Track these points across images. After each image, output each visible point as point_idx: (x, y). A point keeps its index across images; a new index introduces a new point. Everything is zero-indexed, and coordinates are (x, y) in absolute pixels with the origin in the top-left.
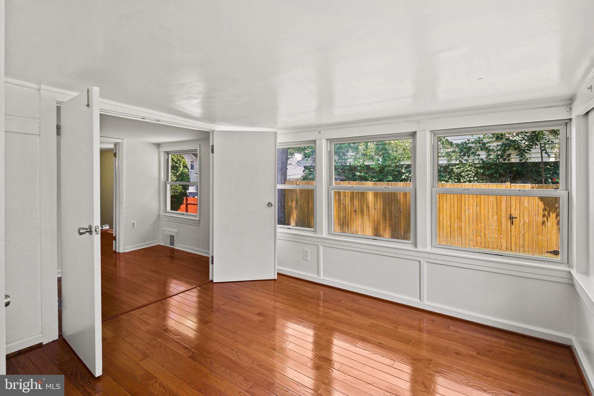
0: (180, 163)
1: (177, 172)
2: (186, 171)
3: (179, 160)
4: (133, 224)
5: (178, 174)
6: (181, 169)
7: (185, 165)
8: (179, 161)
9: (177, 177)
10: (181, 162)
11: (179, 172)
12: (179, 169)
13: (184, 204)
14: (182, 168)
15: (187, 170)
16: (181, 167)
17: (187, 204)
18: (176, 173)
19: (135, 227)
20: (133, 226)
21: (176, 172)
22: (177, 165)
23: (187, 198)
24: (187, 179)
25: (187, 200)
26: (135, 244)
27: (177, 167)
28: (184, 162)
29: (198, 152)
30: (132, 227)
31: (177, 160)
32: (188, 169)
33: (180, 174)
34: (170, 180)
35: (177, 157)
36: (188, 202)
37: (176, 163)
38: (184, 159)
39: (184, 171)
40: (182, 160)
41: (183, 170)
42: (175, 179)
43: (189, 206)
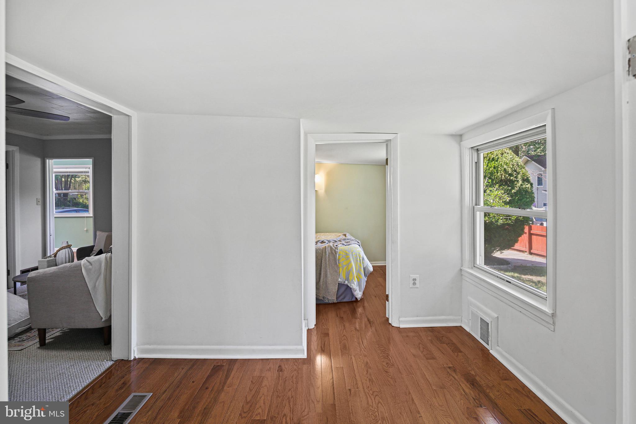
0: (518, 175)
1: (513, 188)
2: (527, 186)
3: (515, 171)
4: (414, 280)
5: (513, 191)
6: (519, 185)
7: (525, 178)
8: (515, 173)
9: (512, 196)
10: (518, 173)
11: (516, 188)
12: (516, 184)
13: (526, 233)
14: (520, 182)
15: (529, 186)
16: (518, 181)
17: (531, 235)
18: (511, 190)
19: (418, 285)
20: (414, 284)
21: (510, 188)
22: (512, 178)
23: (531, 226)
24: (528, 198)
25: (530, 228)
26: (417, 316)
27: (512, 182)
28: (523, 173)
29: (549, 135)
30: (411, 285)
31: (512, 171)
32: (531, 184)
33: (517, 191)
34: (482, 204)
35: (512, 167)
36: (532, 232)
37: (511, 175)
38: (524, 170)
39: (524, 186)
40: (520, 171)
41: (521, 185)
42: (509, 198)
43: (534, 237)
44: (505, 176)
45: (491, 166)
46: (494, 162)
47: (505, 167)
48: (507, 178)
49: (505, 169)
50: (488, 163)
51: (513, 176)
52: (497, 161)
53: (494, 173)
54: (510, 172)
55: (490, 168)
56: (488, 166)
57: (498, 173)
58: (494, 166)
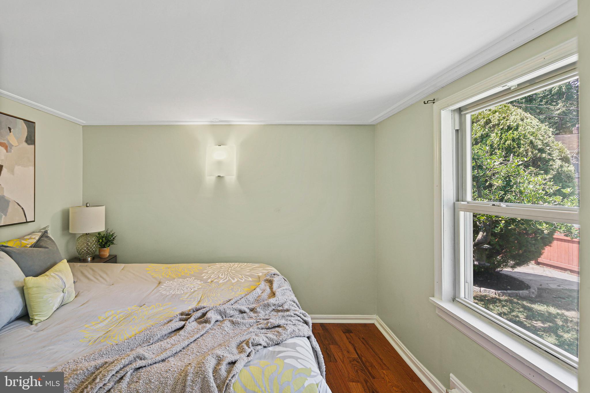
44: (532, 153)
45: (507, 137)
46: (511, 131)
47: (532, 138)
48: (536, 156)
49: (531, 142)
50: (502, 134)
51: (545, 152)
52: (517, 129)
53: (514, 149)
54: (539, 147)
55: (506, 141)
56: (501, 139)
57: (519, 147)
58: (513, 138)
